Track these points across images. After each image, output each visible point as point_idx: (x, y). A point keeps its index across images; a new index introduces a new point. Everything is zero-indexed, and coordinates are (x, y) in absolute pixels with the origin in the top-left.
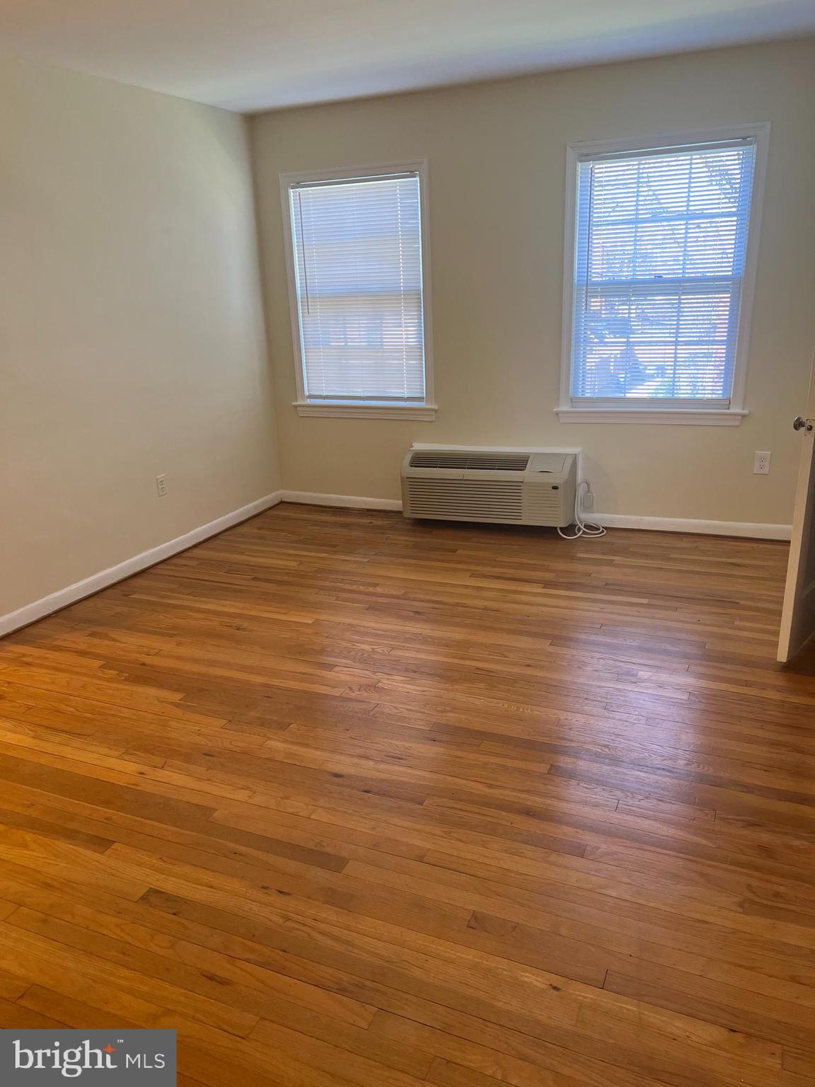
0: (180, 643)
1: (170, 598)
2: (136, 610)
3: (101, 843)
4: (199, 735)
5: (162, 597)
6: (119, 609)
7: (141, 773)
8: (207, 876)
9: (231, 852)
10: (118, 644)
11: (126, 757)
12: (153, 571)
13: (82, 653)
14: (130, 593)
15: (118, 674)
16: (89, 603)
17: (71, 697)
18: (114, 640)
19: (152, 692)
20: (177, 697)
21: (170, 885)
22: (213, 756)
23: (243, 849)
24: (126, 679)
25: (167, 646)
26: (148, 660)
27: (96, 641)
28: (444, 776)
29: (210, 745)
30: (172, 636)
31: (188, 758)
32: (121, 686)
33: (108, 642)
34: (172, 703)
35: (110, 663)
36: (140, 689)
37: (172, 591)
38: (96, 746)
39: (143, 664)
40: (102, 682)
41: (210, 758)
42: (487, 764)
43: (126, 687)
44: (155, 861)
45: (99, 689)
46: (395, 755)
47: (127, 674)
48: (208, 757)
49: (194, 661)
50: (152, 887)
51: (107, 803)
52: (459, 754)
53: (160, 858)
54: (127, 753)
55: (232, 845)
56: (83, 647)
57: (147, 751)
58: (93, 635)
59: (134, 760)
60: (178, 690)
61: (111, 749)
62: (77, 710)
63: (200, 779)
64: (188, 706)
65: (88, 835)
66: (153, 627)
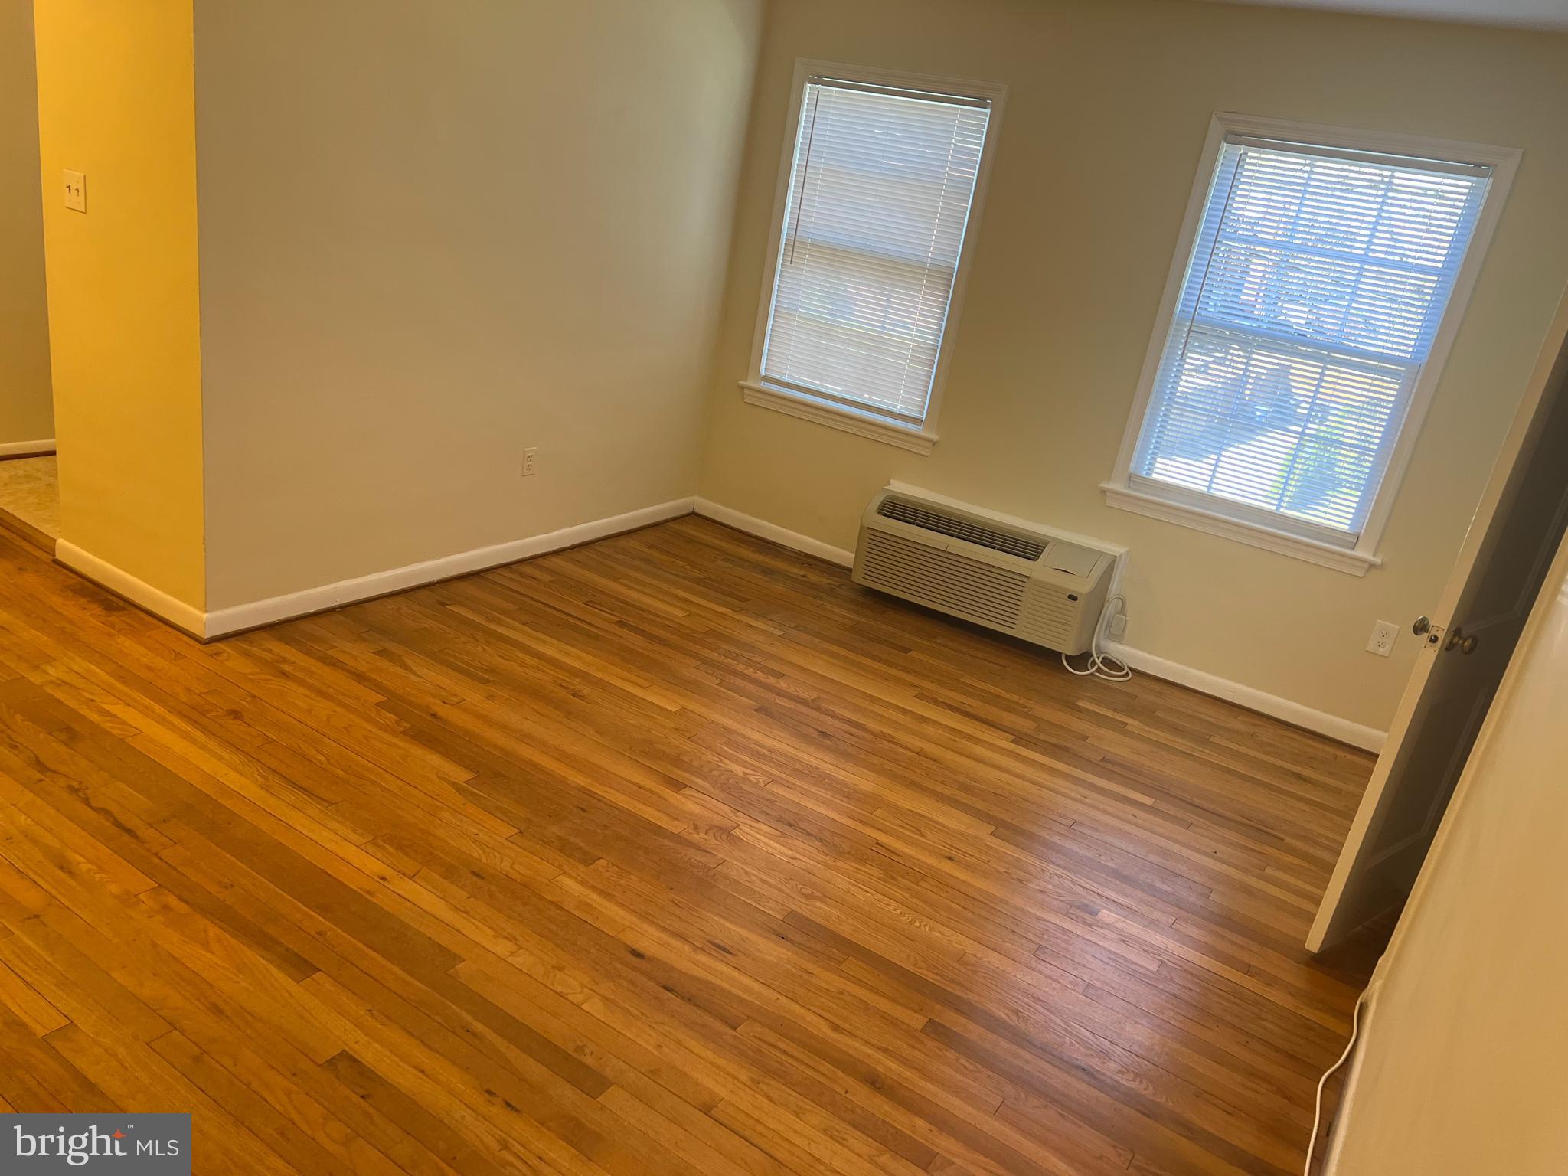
0: (492, 696)
1: (500, 623)
2: (448, 630)
3: (301, 967)
4: (475, 841)
5: (489, 620)
6: (428, 624)
7: (383, 879)
8: (422, 1056)
9: (463, 1028)
10: (411, 676)
11: (371, 849)
12: (489, 576)
13: (360, 677)
14: (450, 602)
15: (396, 721)
16: (391, 605)
17: (327, 740)
18: (407, 668)
19: (434, 759)
20: (461, 775)
21: (371, 1054)
22: (483, 878)
23: (479, 1027)
24: (405, 733)
25: (474, 696)
26: (442, 711)
27: (383, 663)
28: (778, 996)
29: (484, 861)
30: (484, 681)
31: (450, 873)
32: (395, 740)
33: (398, 668)
34: (454, 785)
35: (393, 702)
36: (418, 751)
37: (505, 613)
38: (338, 821)
39: (434, 715)
40: (375, 730)
41: (480, 882)
42: (841, 993)
43: (402, 744)
44: (362, 1013)
45: (366, 737)
46: (722, 944)
47: (408, 725)
48: (475, 878)
49: (504, 728)
50: (347, 1049)
51: (325, 910)
52: (810, 967)
53: (369, 1011)
54: (373, 842)
55: (469, 1018)
56: (363, 667)
57: (400, 847)
58: (383, 653)
59: (379, 855)
60: (467, 767)
61: (354, 831)
62: (328, 761)
63: (455, 908)
64: (472, 794)
65: (288, 949)
66: (464, 662)
